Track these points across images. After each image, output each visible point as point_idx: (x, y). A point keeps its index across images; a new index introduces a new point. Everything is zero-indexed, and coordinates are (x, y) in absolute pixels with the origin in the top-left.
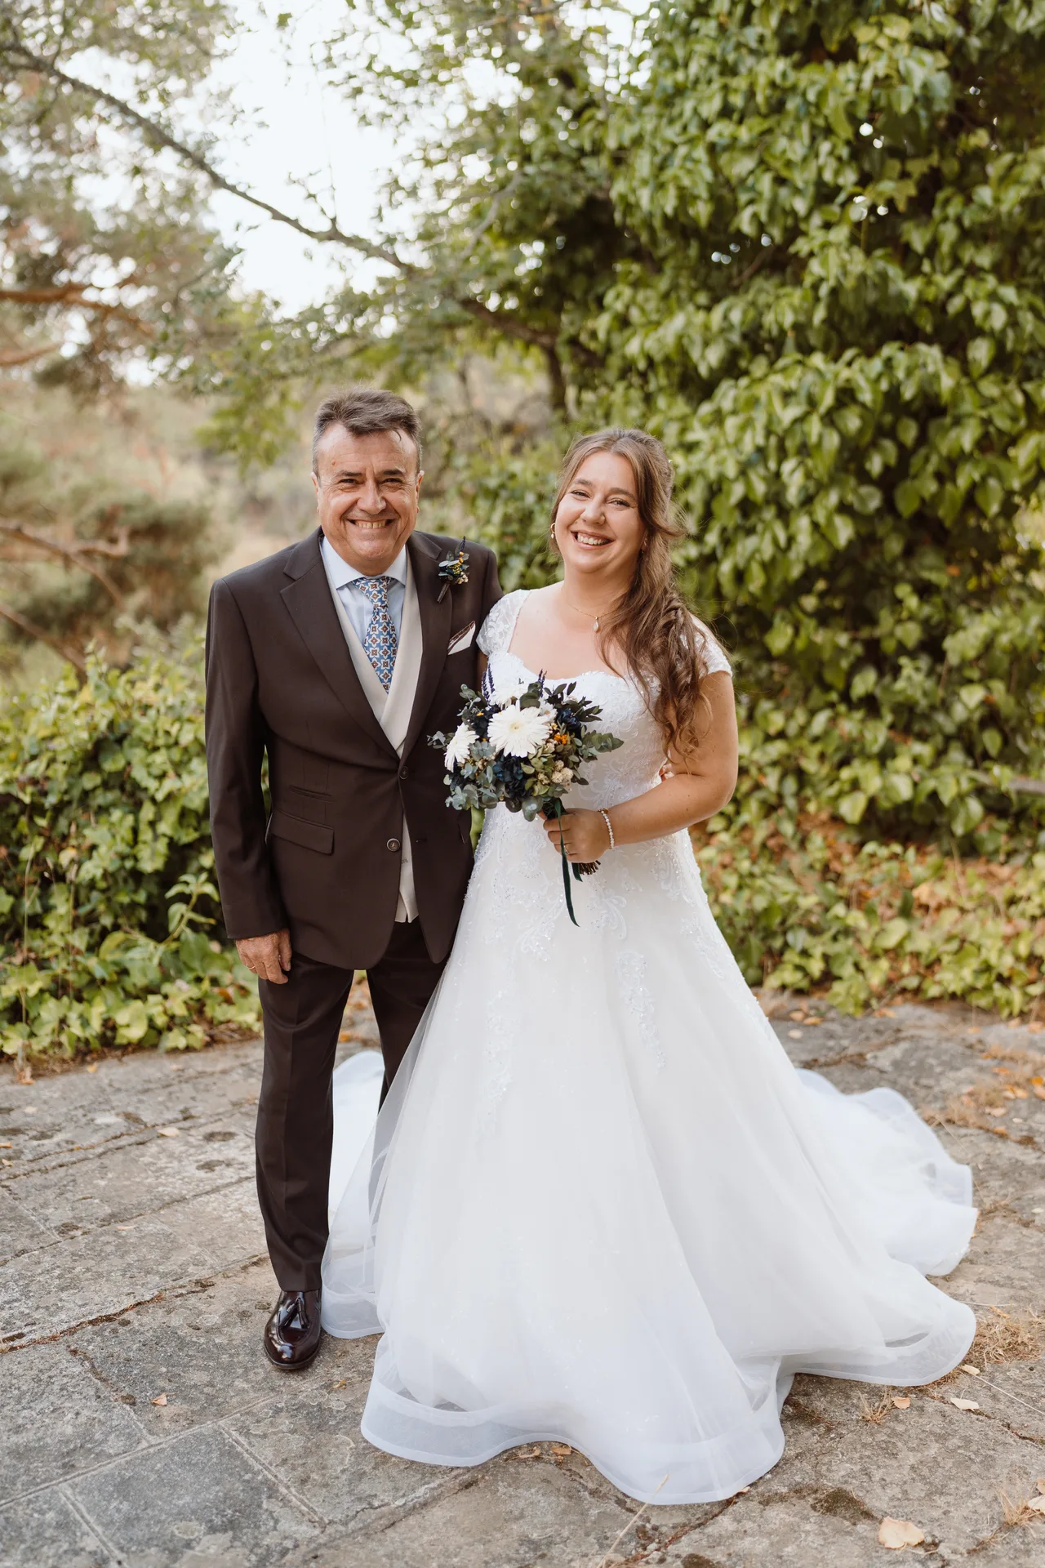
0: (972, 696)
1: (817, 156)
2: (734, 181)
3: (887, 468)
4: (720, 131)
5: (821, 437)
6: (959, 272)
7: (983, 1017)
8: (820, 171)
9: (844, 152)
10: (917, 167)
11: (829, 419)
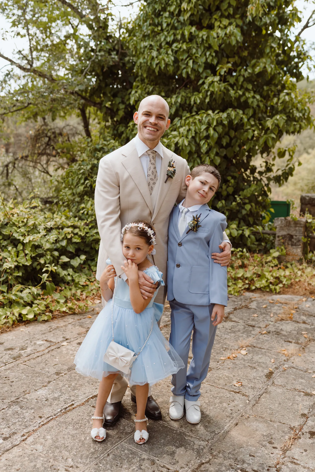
0: (248, 207)
1: (205, 55)
3: (227, 143)
4: (176, 45)
5: (213, 134)
6: (243, 90)
7: (268, 294)
8: (207, 59)
9: (214, 54)
10: (232, 61)
11: (214, 130)
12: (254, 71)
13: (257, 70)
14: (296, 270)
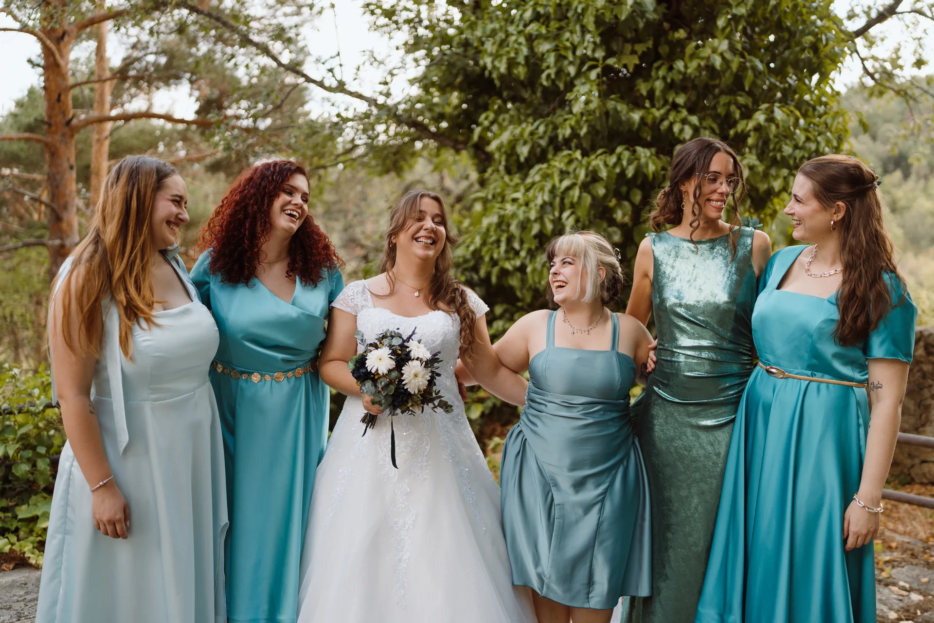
3: (626, 218)
5: (580, 198)
6: (668, 107)
10: (640, 48)
11: (584, 188)
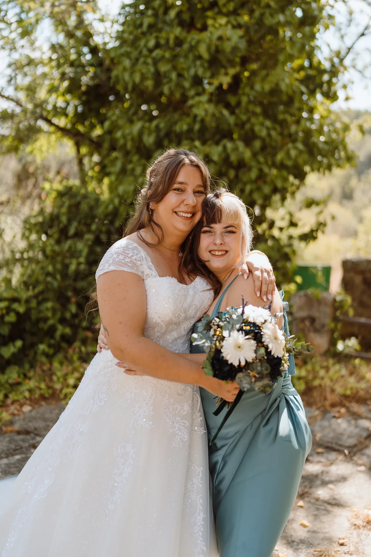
1: (195, 66)
2: (162, 74)
4: (157, 53)
8: (196, 71)
9: (206, 65)
10: (231, 72)
12: (263, 88)
13: (267, 87)
14: (317, 368)
